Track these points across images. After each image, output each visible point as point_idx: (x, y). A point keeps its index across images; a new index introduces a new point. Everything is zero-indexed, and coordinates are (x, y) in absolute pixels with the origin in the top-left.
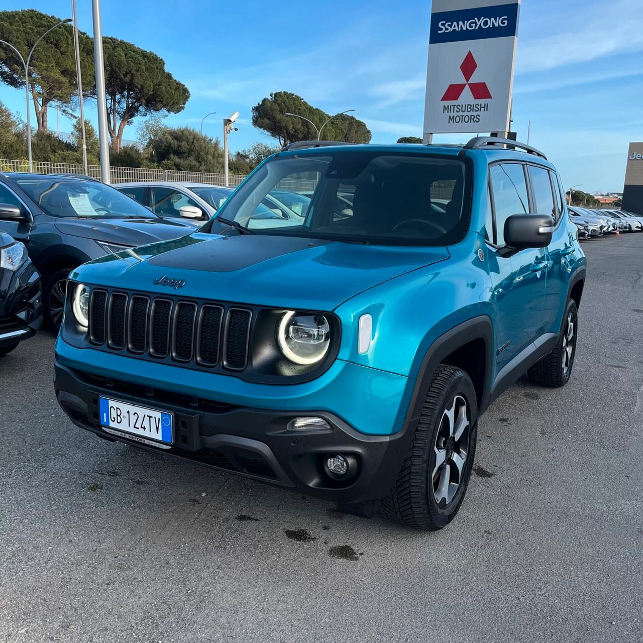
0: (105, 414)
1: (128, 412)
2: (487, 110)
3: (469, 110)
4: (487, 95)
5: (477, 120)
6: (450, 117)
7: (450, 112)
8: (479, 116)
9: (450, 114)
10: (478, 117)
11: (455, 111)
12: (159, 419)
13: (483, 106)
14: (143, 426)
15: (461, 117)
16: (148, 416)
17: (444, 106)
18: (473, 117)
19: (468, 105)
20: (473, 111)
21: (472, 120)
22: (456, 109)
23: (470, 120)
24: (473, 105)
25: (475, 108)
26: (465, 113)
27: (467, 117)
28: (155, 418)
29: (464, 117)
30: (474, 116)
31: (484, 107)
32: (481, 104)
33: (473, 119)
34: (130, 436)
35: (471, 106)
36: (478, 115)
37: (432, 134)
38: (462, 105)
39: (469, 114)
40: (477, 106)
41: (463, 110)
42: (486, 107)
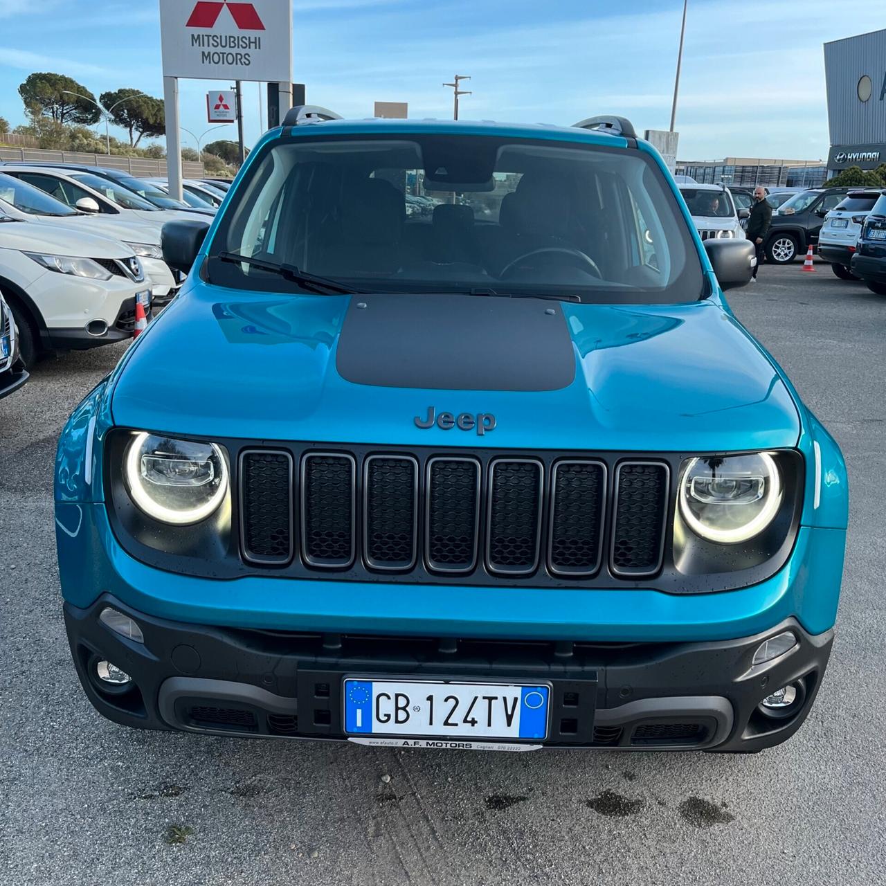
0: (359, 712)
1: (430, 698)
2: (259, 48)
3: (232, 45)
4: (258, 25)
5: (247, 62)
6: (203, 53)
7: (203, 46)
8: (249, 56)
9: (202, 49)
10: (247, 56)
11: (211, 45)
12: (516, 699)
13: (254, 41)
14: (469, 719)
15: (221, 55)
16: (484, 698)
17: (193, 36)
18: (239, 57)
19: (230, 37)
20: (238, 47)
21: (238, 61)
22: (211, 41)
23: (235, 60)
24: (238, 37)
25: (241, 43)
26: (227, 50)
27: (230, 56)
28: (505, 699)
29: (225, 55)
30: (240, 54)
31: (255, 43)
32: (249, 38)
33: (240, 59)
34: (431, 742)
35: (234, 38)
36: (247, 54)
37: (176, 78)
38: (221, 36)
39: (234, 51)
40: (244, 39)
41: (224, 44)
42: (257, 43)
